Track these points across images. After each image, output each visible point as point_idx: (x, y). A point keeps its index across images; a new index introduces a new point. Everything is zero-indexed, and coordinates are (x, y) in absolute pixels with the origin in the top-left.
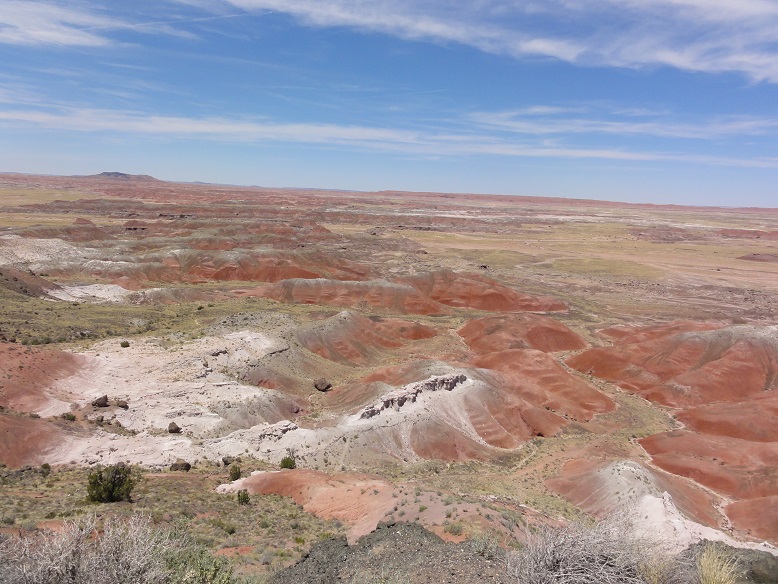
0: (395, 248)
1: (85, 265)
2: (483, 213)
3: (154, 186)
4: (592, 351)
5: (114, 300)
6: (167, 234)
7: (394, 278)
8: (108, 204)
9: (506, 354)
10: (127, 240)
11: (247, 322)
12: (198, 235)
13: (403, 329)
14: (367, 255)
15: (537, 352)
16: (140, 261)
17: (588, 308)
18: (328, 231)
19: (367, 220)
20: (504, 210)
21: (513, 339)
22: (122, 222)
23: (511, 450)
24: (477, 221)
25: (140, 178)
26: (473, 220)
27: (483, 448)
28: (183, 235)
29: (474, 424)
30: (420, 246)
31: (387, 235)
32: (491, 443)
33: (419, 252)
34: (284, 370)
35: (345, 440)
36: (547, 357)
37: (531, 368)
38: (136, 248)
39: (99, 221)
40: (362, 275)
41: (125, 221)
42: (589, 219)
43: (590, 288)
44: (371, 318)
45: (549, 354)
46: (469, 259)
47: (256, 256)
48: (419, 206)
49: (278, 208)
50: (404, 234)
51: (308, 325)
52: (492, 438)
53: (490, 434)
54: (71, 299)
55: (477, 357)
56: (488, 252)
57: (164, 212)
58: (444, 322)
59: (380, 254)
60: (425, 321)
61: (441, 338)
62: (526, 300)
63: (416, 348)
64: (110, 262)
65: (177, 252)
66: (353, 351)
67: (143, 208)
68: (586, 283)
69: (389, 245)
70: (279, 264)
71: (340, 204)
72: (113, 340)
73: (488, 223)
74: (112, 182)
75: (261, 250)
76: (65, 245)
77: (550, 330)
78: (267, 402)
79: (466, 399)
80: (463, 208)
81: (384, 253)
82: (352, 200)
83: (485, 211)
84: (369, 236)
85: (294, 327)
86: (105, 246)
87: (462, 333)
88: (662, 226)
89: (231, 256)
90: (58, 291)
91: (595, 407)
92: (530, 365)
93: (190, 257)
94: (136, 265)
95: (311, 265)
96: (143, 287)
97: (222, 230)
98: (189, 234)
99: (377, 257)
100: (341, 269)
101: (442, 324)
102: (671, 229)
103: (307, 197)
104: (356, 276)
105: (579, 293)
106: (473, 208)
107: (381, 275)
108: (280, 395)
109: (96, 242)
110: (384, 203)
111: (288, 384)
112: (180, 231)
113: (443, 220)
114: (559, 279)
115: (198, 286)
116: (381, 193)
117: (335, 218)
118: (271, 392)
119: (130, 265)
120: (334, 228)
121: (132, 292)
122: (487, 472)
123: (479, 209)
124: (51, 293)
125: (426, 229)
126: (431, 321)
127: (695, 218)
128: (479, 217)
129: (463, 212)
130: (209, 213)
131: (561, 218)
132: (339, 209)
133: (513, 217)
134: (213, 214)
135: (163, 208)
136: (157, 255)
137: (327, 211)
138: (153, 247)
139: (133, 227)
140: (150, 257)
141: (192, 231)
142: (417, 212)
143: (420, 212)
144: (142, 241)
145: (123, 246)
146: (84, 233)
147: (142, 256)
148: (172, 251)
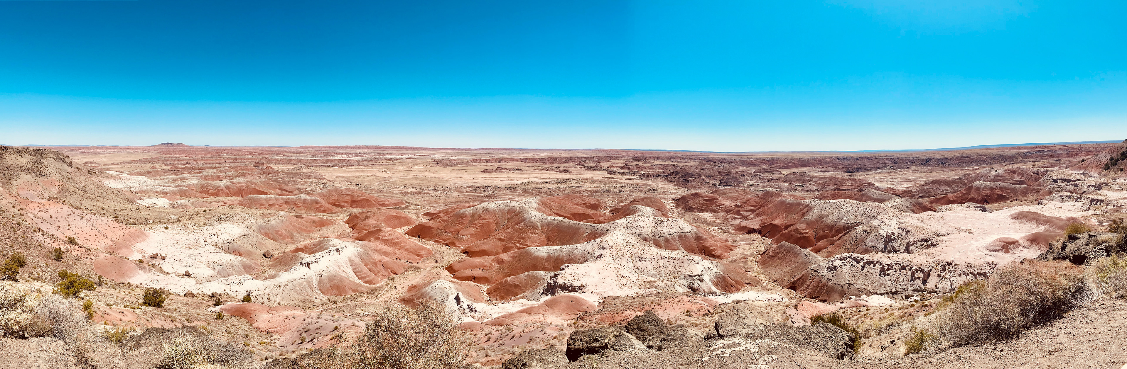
0: (309, 177)
1: (153, 188)
2: (356, 156)
3: (184, 148)
4: (419, 225)
6: (190, 173)
7: (309, 194)
8: (163, 159)
9: (372, 231)
10: (172, 177)
11: (228, 219)
12: (205, 173)
13: (314, 222)
14: (293, 182)
15: (389, 229)
16: (178, 186)
19: (294, 162)
20: (368, 154)
22: (169, 167)
23: (378, 285)
24: (353, 160)
25: (178, 145)
26: (350, 160)
27: (362, 286)
28: (198, 173)
29: (355, 273)
30: (323, 176)
31: (305, 170)
32: (366, 282)
33: (321, 179)
34: (248, 247)
35: (280, 286)
36: (395, 231)
38: (176, 180)
39: (159, 167)
40: (291, 192)
41: (170, 167)
44: (296, 216)
45: (396, 229)
46: (348, 181)
47: (235, 183)
48: (321, 154)
49: (247, 157)
50: (314, 169)
51: (261, 222)
52: (366, 280)
53: (364, 278)
54: (147, 205)
55: (356, 235)
56: (360, 177)
59: (301, 181)
60: (325, 216)
61: (335, 226)
62: (382, 201)
63: (321, 232)
64: (163, 187)
65: (195, 182)
66: (285, 235)
67: (179, 160)
68: (413, 190)
69: (306, 176)
70: (247, 187)
71: (280, 154)
72: (161, 226)
73: (359, 161)
74: (166, 148)
75: (237, 180)
77: (395, 217)
78: (237, 263)
79: (350, 260)
81: (304, 180)
82: (286, 152)
83: (356, 155)
84: (294, 171)
85: (254, 221)
86: (161, 179)
87: (347, 222)
89: (223, 183)
90: (141, 201)
91: (422, 255)
92: (386, 237)
94: (175, 189)
95: (264, 187)
96: (177, 200)
97: (217, 170)
98: (200, 172)
99: (299, 182)
100: (280, 189)
101: (335, 218)
102: (451, 160)
103: (263, 151)
104: (288, 193)
105: (409, 196)
106: (350, 154)
107: (301, 192)
108: (244, 260)
109: (157, 178)
110: (303, 152)
111: (249, 254)
112: (196, 171)
113: (334, 160)
114: (399, 189)
115: (205, 200)
117: (276, 162)
118: (239, 258)
119: (172, 189)
120: (276, 167)
121: (171, 202)
122: (364, 300)
123: (354, 154)
124: (138, 201)
125: (324, 166)
126: (329, 217)
127: (460, 154)
128: (354, 158)
129: (345, 156)
130: (211, 162)
131: (399, 157)
132: (280, 157)
133: (373, 157)
134: (214, 162)
135: (188, 160)
136: (184, 183)
137: (273, 158)
138: (182, 179)
139: (174, 170)
140: (181, 185)
141: (202, 171)
142: (320, 157)
143: (322, 157)
144: (178, 177)
145: (169, 179)
146: (154, 173)
147: (177, 184)
148: (193, 182)
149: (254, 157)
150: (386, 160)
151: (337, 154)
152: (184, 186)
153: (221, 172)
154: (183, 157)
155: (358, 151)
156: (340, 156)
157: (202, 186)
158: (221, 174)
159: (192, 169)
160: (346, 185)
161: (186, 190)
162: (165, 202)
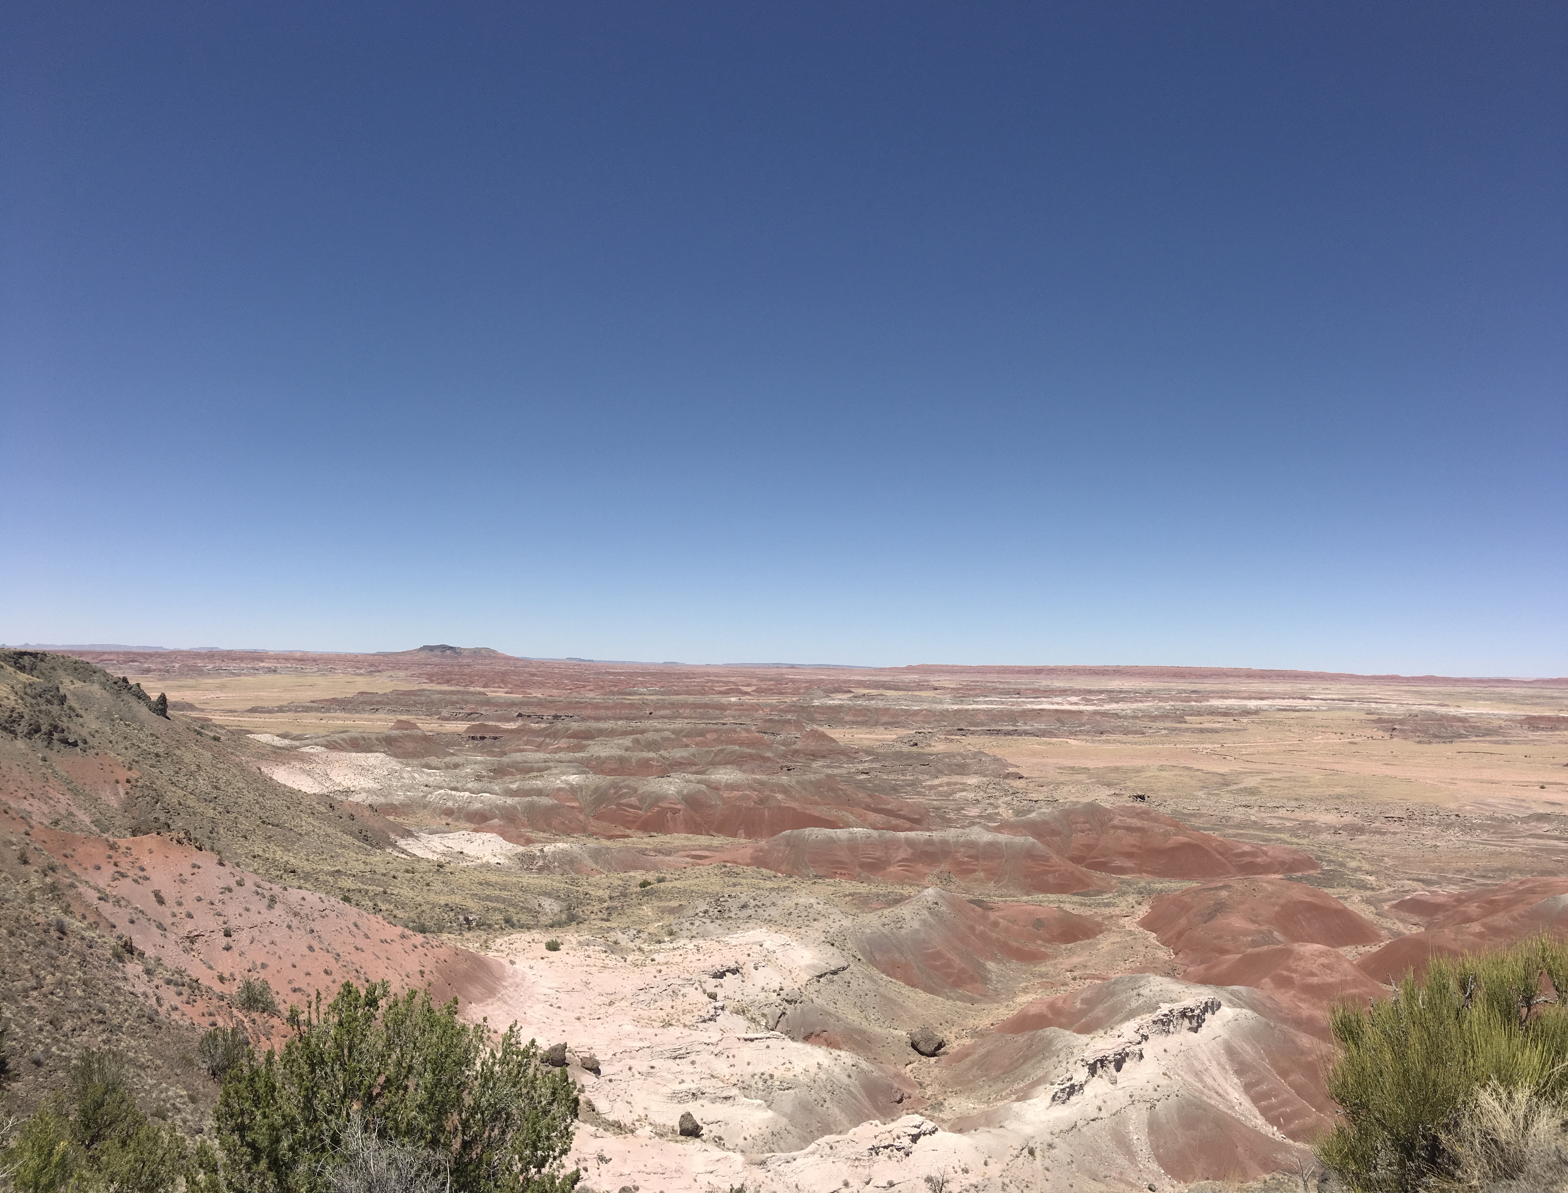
0: (962, 769)
1: (430, 798)
2: (1112, 700)
3: (500, 667)
5: (494, 861)
6: (543, 748)
7: (985, 825)
8: (436, 697)
11: (750, 911)
12: (599, 749)
13: (1039, 923)
14: (913, 784)
17: (1353, 864)
18: (833, 740)
19: (894, 719)
20: (1148, 694)
21: (1252, 927)
22: (461, 727)
24: (1104, 714)
25: (477, 653)
26: (1096, 713)
28: (569, 749)
30: (1006, 766)
31: (940, 747)
33: (1007, 776)
34: (847, 1012)
36: (1338, 956)
37: (1315, 980)
38: (499, 772)
39: (428, 725)
40: (917, 820)
41: (464, 724)
42: (1300, 703)
43: (1345, 827)
44: (973, 902)
46: (1109, 785)
47: (715, 787)
48: (986, 691)
49: (724, 700)
50: (972, 743)
54: (430, 856)
56: (1138, 771)
57: (525, 711)
58: (1107, 905)
59: (936, 782)
60: (1072, 906)
61: (1114, 938)
62: (1245, 854)
63: (1075, 960)
64: (467, 794)
65: (574, 779)
67: (488, 702)
68: (1331, 818)
69: (949, 764)
70: (762, 801)
71: (838, 690)
73: (1125, 717)
74: (441, 660)
75: (724, 775)
76: (394, 764)
77: (1312, 908)
80: (1074, 692)
81: (945, 779)
82: (861, 684)
83: (1114, 696)
84: (906, 748)
86: (449, 765)
87: (1148, 924)
88: (1425, 713)
89: (669, 787)
90: (410, 840)
92: (1312, 974)
93: (597, 789)
95: (817, 803)
97: (637, 741)
98: (582, 748)
99: (931, 787)
100: (877, 810)
101: (1106, 911)
102: (1443, 717)
103: (773, 680)
104: (908, 824)
105: (1326, 837)
106: (1090, 692)
107: (949, 821)
109: (433, 760)
112: (563, 743)
113: (1039, 713)
114: (1282, 812)
116: (910, 669)
117: (834, 715)
119: (500, 800)
120: (841, 735)
121: (520, 849)
123: (1102, 692)
124: (401, 842)
125: (1008, 733)
126: (1082, 904)
127: (1473, 698)
128: (1107, 707)
129: (1074, 699)
130: (602, 712)
131: (1252, 704)
132: (838, 700)
133: (1168, 705)
134: (609, 713)
135: (524, 704)
136: (539, 783)
137: (816, 703)
138: (525, 770)
139: (478, 735)
140: (528, 787)
141: (585, 742)
142: (986, 702)
143: (992, 702)
144: (505, 759)
145: (477, 767)
146: (410, 746)
147: (514, 786)
148: (564, 778)
149: (746, 698)
150: (1212, 713)
151: (1049, 693)
152: (540, 792)
153: (648, 746)
154: (500, 694)
155: (1115, 684)
156: (1058, 699)
157: (600, 797)
158: (651, 755)
159: (546, 736)
160: (1103, 797)
161: (553, 808)
162: (498, 847)
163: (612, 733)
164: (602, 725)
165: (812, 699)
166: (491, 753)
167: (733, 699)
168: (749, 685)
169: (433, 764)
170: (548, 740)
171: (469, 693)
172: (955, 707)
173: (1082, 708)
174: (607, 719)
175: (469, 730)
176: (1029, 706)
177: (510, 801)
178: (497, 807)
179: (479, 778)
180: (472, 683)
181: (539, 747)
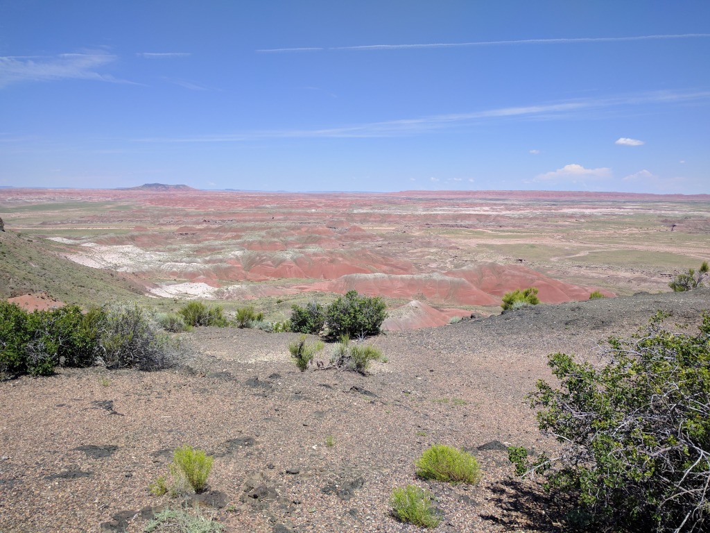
0: (428, 245)
1: (163, 267)
2: (507, 209)
5: (204, 296)
8: (155, 213)
12: (249, 237)
14: (403, 252)
18: (363, 231)
22: (173, 228)
24: (503, 216)
25: (177, 187)
26: (498, 216)
28: (234, 238)
30: (450, 242)
31: (416, 233)
33: (451, 248)
38: (198, 252)
40: (406, 269)
41: (175, 227)
43: (635, 279)
47: (308, 255)
48: (441, 204)
49: (309, 211)
56: (519, 246)
57: (206, 219)
59: (415, 251)
62: (575, 290)
64: (184, 264)
65: (238, 253)
67: (186, 214)
68: (628, 275)
69: (422, 243)
70: (331, 261)
71: (366, 205)
73: (514, 218)
74: (154, 192)
75: (312, 249)
76: (139, 250)
80: (486, 205)
81: (419, 250)
82: (376, 201)
83: (508, 207)
84: (400, 234)
88: (697, 216)
89: (286, 255)
90: (158, 289)
93: (250, 257)
95: (357, 262)
96: (225, 284)
97: (268, 233)
98: (239, 237)
99: (413, 253)
100: (386, 264)
103: (333, 200)
104: (402, 271)
105: (623, 284)
106: (495, 204)
107: (422, 270)
109: (160, 247)
110: (407, 202)
112: (229, 235)
114: (599, 270)
115: (264, 283)
117: (365, 218)
119: (202, 266)
120: (367, 228)
121: (216, 289)
123: (502, 204)
128: (504, 213)
129: (487, 208)
130: (247, 218)
134: (251, 218)
135: (205, 215)
136: (220, 257)
137: (355, 211)
138: (213, 250)
139: (184, 233)
140: (215, 258)
141: (240, 234)
142: (440, 210)
143: (444, 210)
144: (200, 245)
145: (187, 250)
146: (145, 240)
147: (208, 258)
148: (233, 253)
149: (319, 210)
151: (473, 204)
152: (221, 261)
153: (274, 235)
154: (191, 209)
156: (478, 208)
157: (252, 261)
158: (276, 240)
159: (220, 231)
160: (500, 260)
161: (229, 268)
162: (205, 289)
163: (253, 229)
164: (247, 224)
165: (353, 210)
166: (192, 242)
167: (313, 210)
168: (321, 203)
169: (161, 249)
170: (221, 234)
171: (175, 210)
172: (425, 213)
173: (490, 213)
174: (250, 221)
175: (178, 230)
176: (464, 212)
177: (207, 266)
178: (201, 269)
179: (189, 256)
180: (177, 204)
181: (217, 238)
